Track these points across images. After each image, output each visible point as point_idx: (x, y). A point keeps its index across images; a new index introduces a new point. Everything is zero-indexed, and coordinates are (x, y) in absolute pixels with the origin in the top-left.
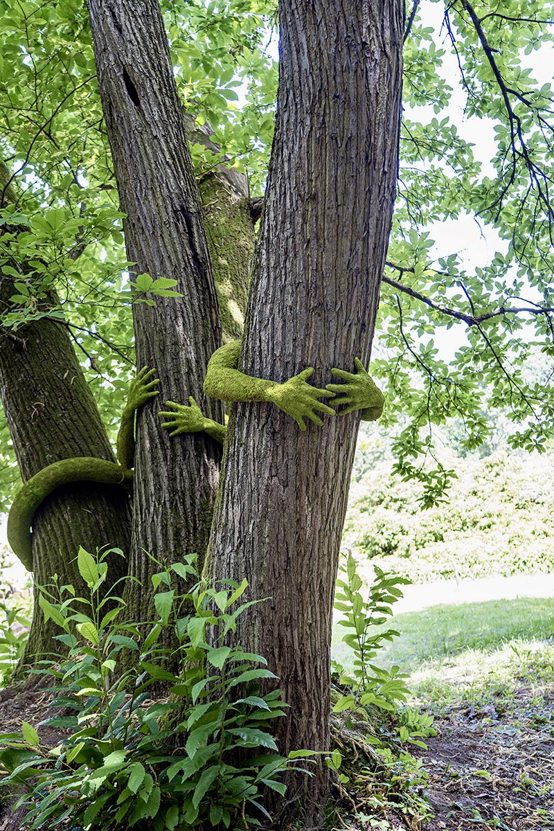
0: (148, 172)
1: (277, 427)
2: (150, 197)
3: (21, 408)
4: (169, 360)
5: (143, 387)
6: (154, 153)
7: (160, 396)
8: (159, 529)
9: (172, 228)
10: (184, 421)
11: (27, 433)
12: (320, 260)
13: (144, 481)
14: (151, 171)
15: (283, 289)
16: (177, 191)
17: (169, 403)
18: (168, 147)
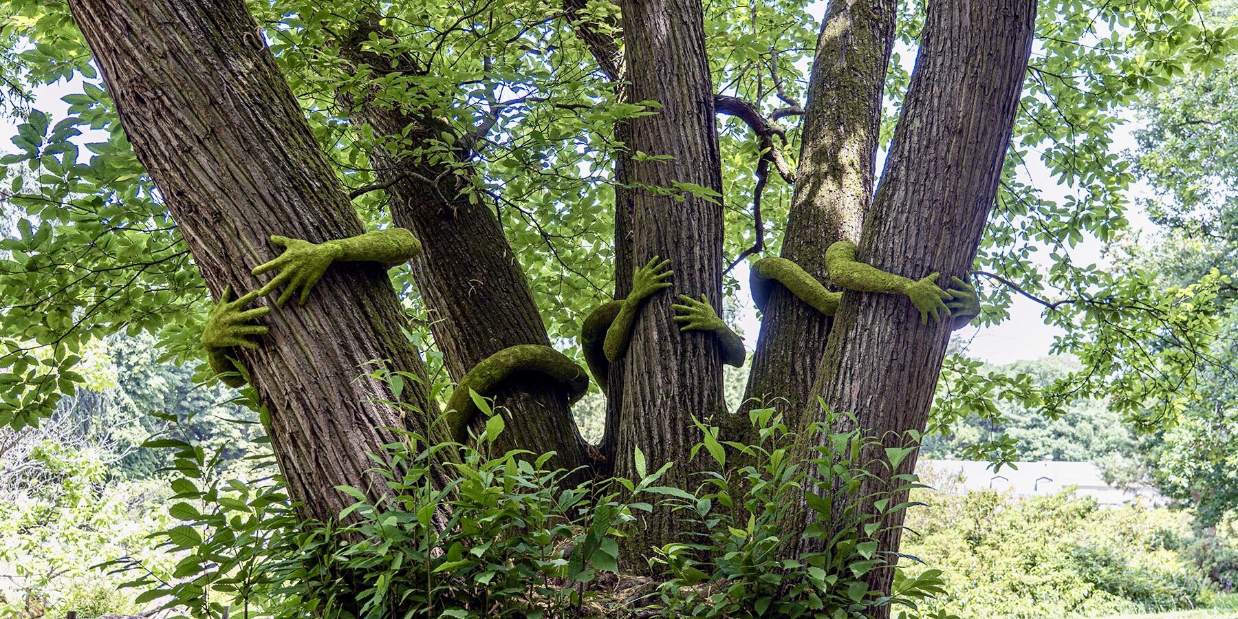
0: (675, 57)
1: (902, 319)
2: (675, 84)
3: (454, 283)
4: (683, 253)
5: (655, 277)
6: (683, 38)
7: (672, 288)
8: (667, 422)
9: (695, 119)
10: (699, 317)
11: (463, 312)
12: (956, 184)
13: (649, 372)
14: (679, 57)
15: (921, 203)
16: (701, 82)
17: (682, 296)
18: (696, 36)
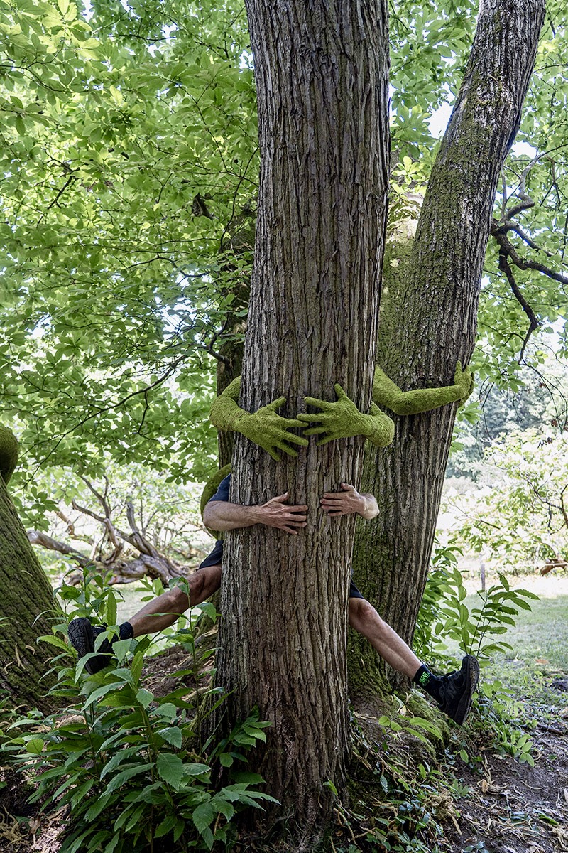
1: (256, 457)
12: (288, 285)
15: (260, 318)
